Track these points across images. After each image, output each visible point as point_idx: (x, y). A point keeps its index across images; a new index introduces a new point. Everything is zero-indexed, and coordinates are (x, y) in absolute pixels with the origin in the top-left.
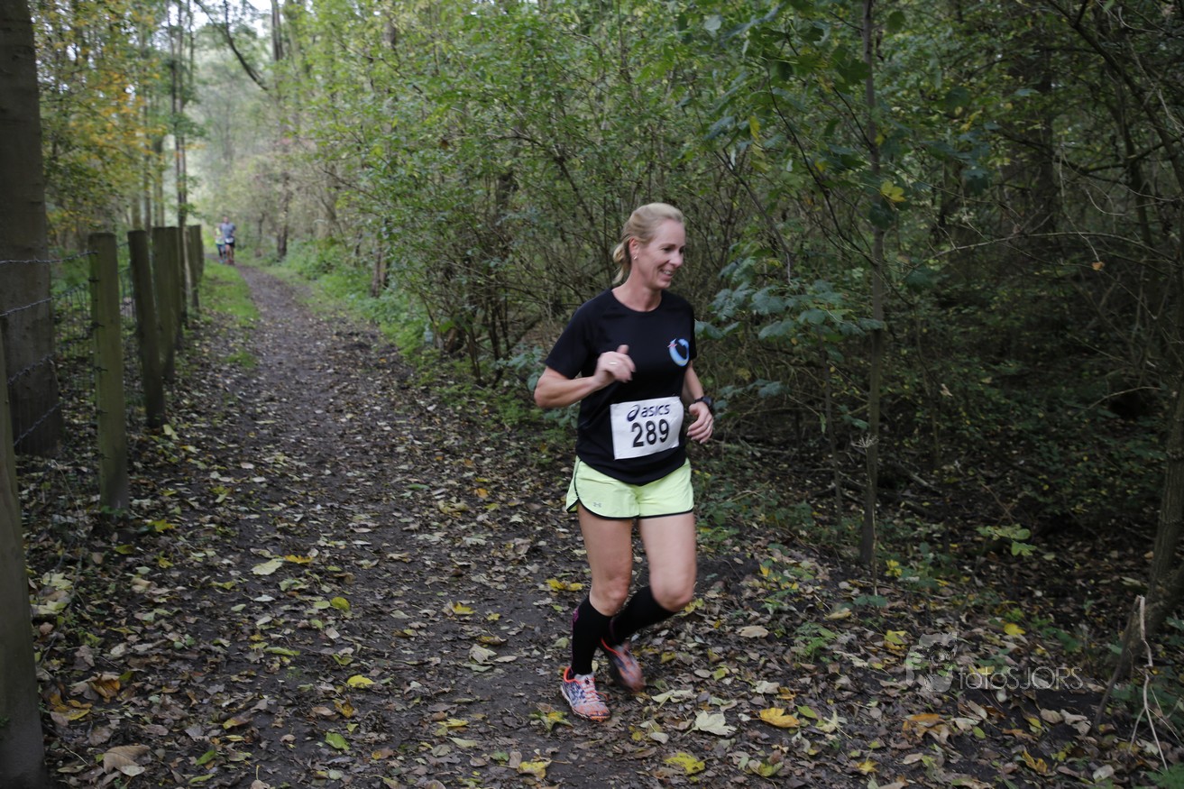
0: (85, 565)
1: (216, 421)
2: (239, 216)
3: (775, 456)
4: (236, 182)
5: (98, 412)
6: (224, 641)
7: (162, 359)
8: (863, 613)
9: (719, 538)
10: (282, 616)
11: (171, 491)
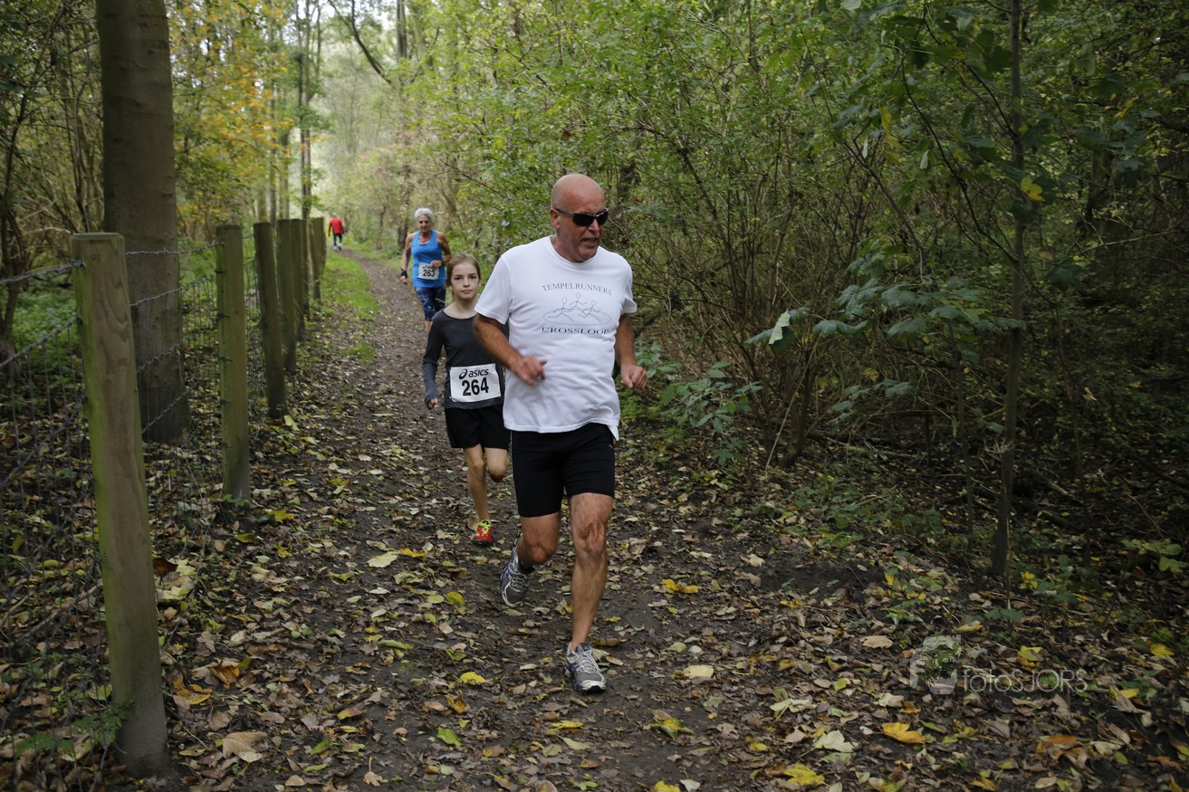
0: (208, 553)
1: (335, 413)
2: (362, 209)
3: (903, 460)
4: (359, 175)
5: (222, 402)
6: (341, 633)
7: (283, 350)
8: (995, 626)
9: (842, 544)
10: (396, 609)
11: (292, 482)
